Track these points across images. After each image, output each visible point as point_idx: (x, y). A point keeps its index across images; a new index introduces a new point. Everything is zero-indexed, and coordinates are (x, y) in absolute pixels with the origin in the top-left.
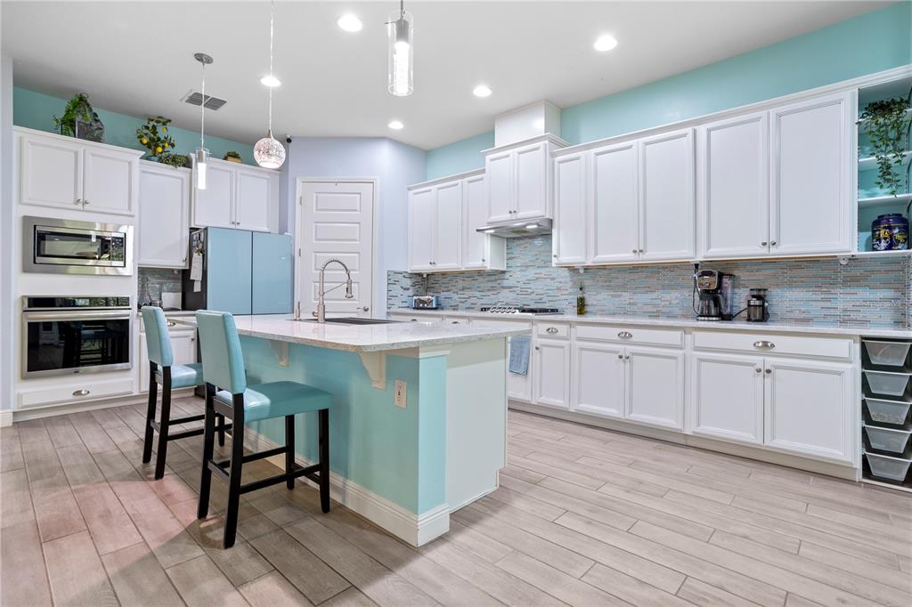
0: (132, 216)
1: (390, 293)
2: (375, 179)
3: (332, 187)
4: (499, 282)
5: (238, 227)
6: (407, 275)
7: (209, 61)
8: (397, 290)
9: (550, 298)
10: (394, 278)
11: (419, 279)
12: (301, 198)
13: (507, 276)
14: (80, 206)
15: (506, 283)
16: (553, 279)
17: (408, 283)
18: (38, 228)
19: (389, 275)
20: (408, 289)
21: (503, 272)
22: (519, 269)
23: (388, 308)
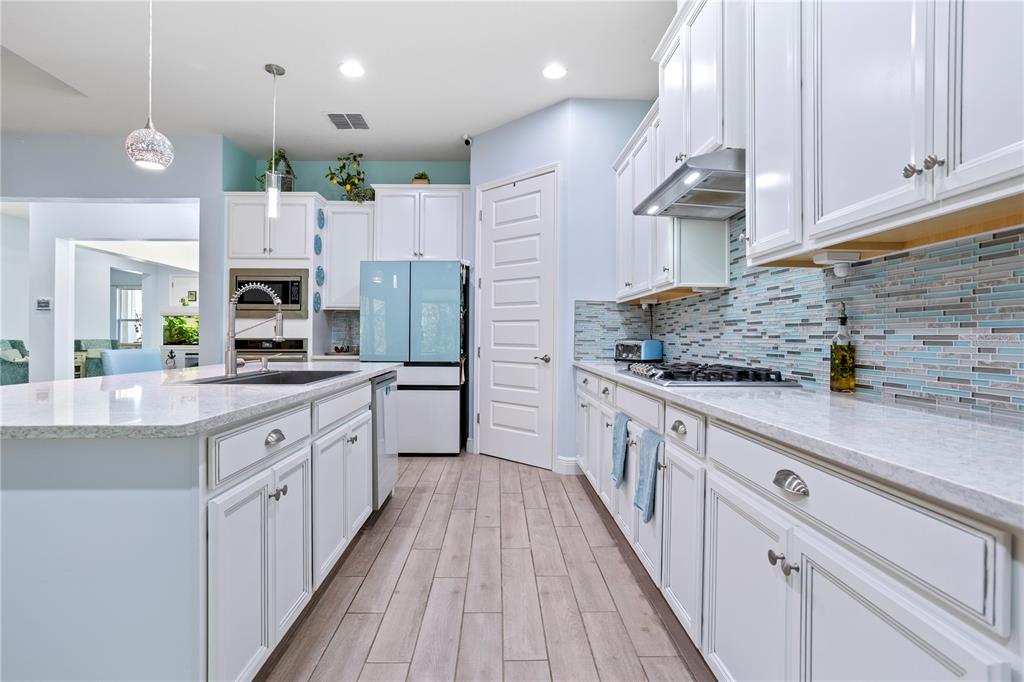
0: (307, 259)
1: (581, 336)
2: (556, 165)
3: (509, 190)
4: (722, 311)
5: (421, 259)
6: (611, 306)
7: (281, 72)
8: (594, 331)
9: (791, 347)
10: (586, 312)
11: (637, 312)
12: (481, 212)
13: (730, 299)
14: (267, 255)
15: (731, 314)
16: (795, 299)
17: (617, 318)
18: (239, 279)
19: (577, 308)
20: (616, 329)
21: (726, 291)
22: (745, 282)
23: (576, 359)
